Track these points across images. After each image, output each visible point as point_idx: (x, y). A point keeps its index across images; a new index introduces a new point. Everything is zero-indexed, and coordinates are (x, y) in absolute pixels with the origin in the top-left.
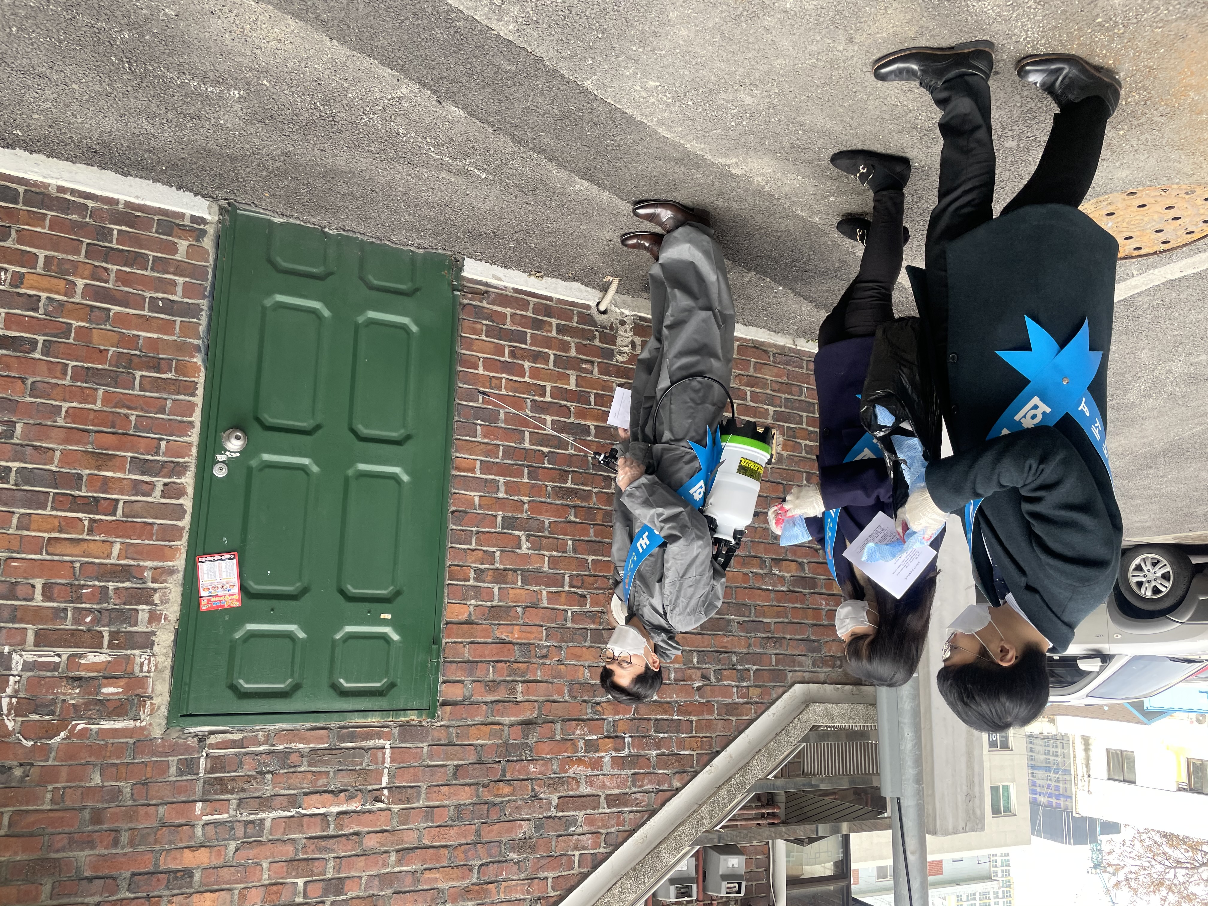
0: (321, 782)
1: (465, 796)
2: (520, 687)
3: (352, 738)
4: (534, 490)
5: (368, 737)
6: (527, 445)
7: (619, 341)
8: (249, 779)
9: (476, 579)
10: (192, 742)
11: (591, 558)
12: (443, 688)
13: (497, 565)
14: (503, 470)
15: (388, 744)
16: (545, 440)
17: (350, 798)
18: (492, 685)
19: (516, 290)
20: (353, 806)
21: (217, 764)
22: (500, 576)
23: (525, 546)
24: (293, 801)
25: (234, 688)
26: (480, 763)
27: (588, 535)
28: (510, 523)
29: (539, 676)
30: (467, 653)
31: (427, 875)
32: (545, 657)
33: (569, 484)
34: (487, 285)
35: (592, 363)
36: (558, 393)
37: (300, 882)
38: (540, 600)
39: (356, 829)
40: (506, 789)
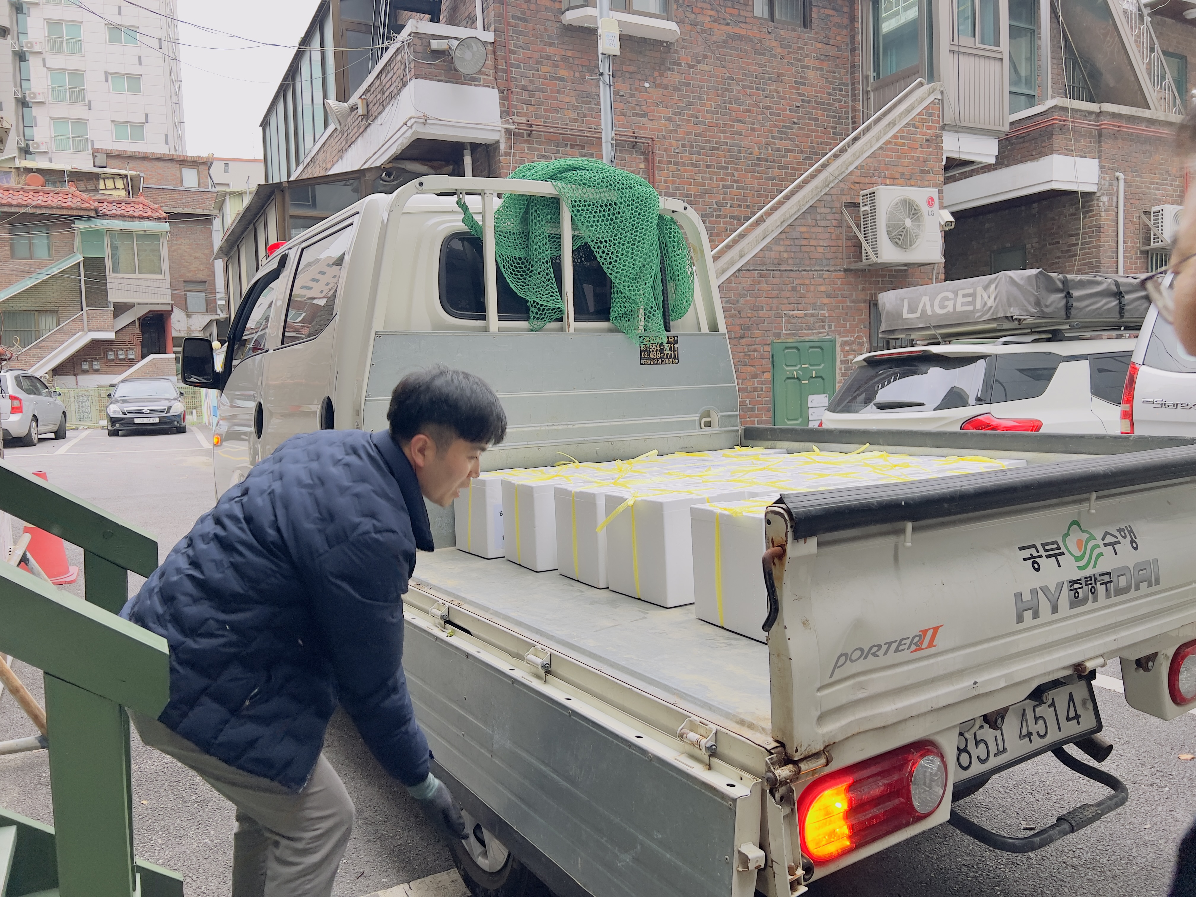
0: (800, 321)
1: (761, 313)
2: (746, 350)
3: (793, 334)
5: (789, 334)
8: (817, 322)
9: (762, 388)
10: (830, 334)
12: (770, 350)
13: (756, 393)
15: (784, 332)
17: (792, 315)
18: (755, 351)
20: (791, 313)
21: (823, 327)
22: (755, 390)
23: (748, 402)
24: (806, 315)
25: (822, 349)
26: (757, 324)
28: (753, 409)
30: (764, 361)
31: (770, 289)
37: (802, 291)
38: (742, 382)
39: (790, 306)
40: (749, 315)
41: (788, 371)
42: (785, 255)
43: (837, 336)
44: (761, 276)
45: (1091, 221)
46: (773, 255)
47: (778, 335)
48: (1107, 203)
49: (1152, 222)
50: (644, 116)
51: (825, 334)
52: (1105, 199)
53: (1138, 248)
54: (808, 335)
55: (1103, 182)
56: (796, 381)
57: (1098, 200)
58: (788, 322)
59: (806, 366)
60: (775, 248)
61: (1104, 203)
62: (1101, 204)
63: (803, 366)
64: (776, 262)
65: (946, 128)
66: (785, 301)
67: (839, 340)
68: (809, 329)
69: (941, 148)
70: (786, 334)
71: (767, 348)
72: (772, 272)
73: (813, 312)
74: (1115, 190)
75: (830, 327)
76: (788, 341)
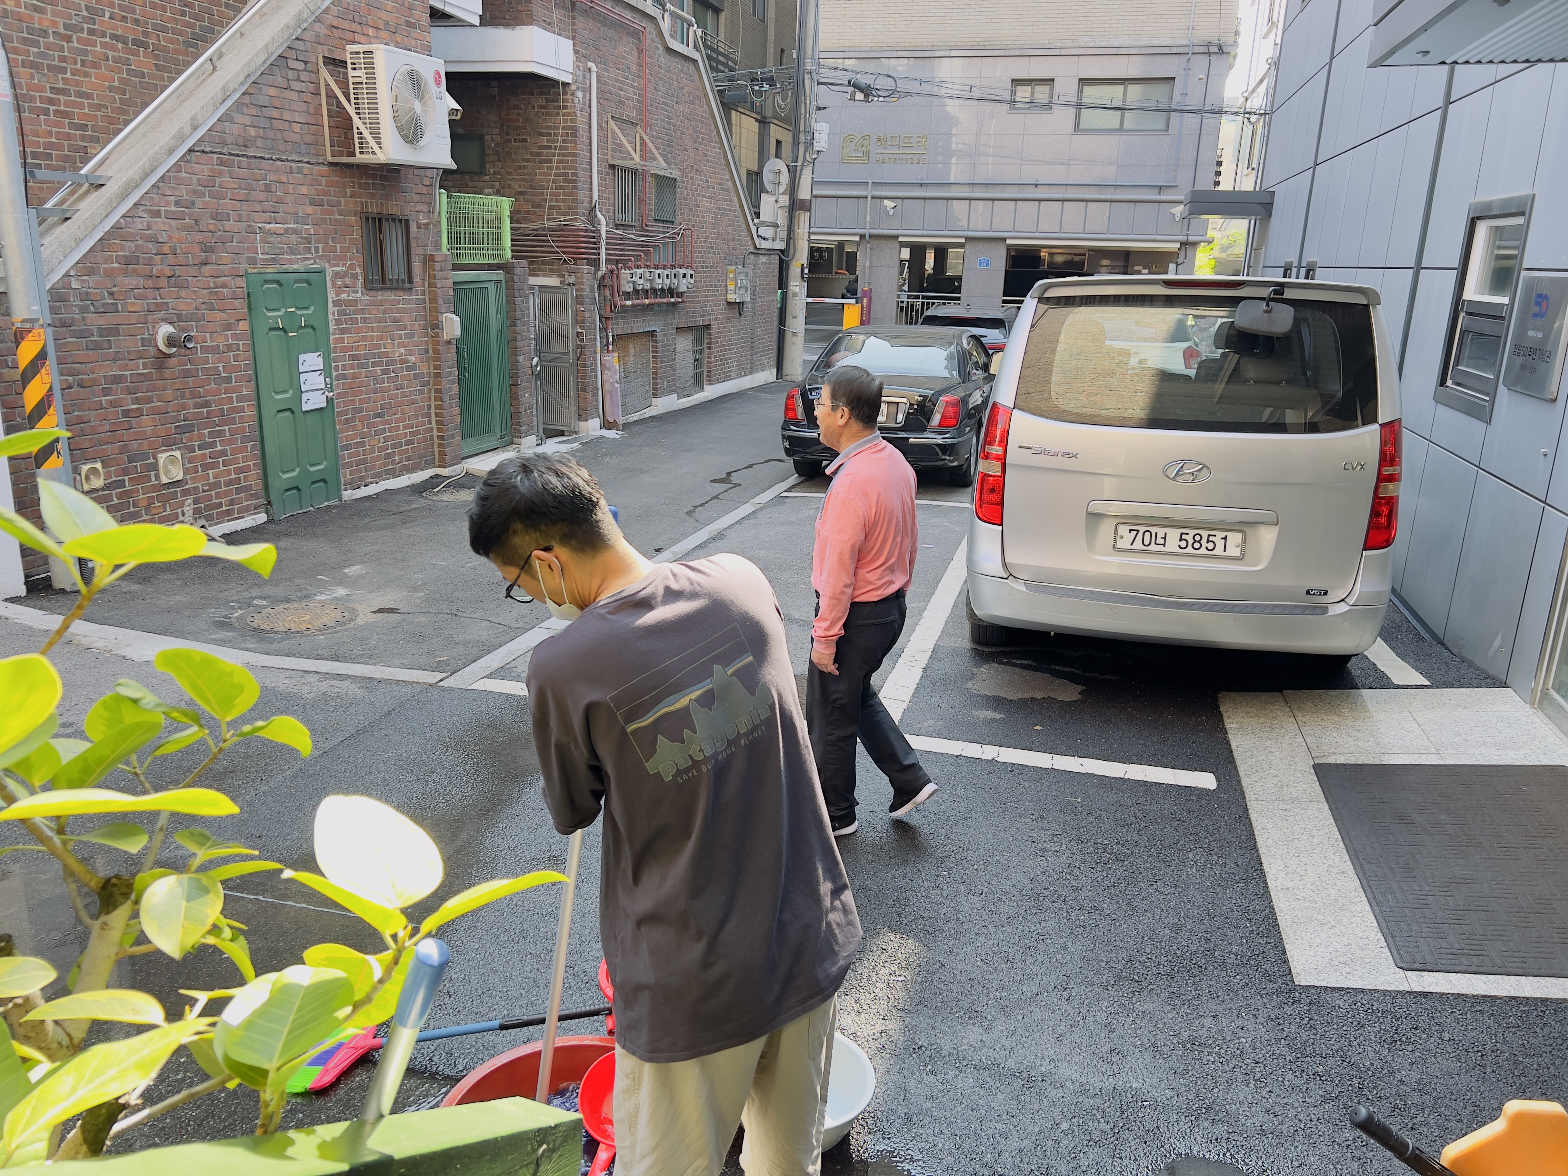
0: (279, 239)
1: (227, 225)
2: (212, 285)
3: (272, 260)
4: (220, 402)
5: (267, 260)
6: (226, 428)
7: (191, 512)
8: (301, 243)
9: (239, 345)
10: (317, 261)
11: (189, 367)
12: (244, 285)
13: (231, 354)
14: (234, 410)
15: (260, 256)
16: (220, 433)
17: (269, 230)
18: (224, 286)
19: (243, 517)
20: (268, 226)
21: (309, 250)
22: (229, 348)
23: (221, 369)
24: (286, 231)
25: (310, 284)
26: (223, 243)
27: (193, 381)
28: (228, 380)
29: (204, 292)
30: (237, 303)
31: (236, 186)
32: (203, 303)
33: (205, 410)
34: (255, 514)
35: (204, 491)
36: (214, 466)
37: (278, 193)
38: (211, 337)
39: (264, 214)
40: (211, 228)
41: (271, 317)
42: (252, 132)
43: (327, 265)
44: (222, 163)
45: (565, 121)
46: (236, 129)
47: (253, 262)
48: (580, 100)
51: (312, 261)
52: (579, 94)
53: (606, 160)
54: (291, 262)
55: (577, 72)
56: (281, 333)
57: (573, 94)
58: (264, 241)
59: (293, 309)
60: (239, 118)
62: (576, 100)
63: (289, 310)
64: (241, 141)
66: (258, 207)
67: (330, 271)
68: (292, 253)
70: (264, 260)
71: (241, 282)
72: (236, 158)
73: (295, 226)
74: (589, 85)
75: (317, 251)
76: (267, 271)
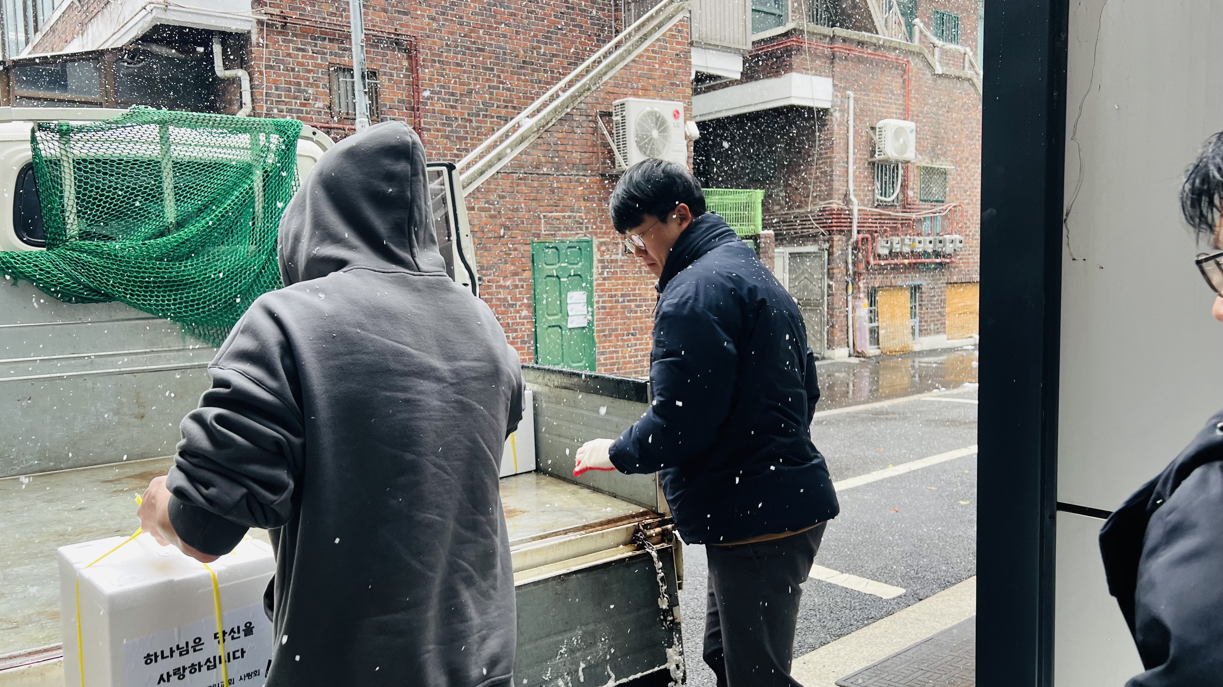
0: (558, 222)
1: (521, 214)
2: (507, 249)
3: (552, 234)
5: (548, 235)
8: (575, 224)
9: (523, 285)
10: (587, 235)
12: (530, 249)
13: (517, 290)
15: (543, 232)
17: (551, 217)
18: (516, 250)
20: (550, 214)
21: (580, 228)
22: (516, 286)
23: (509, 299)
25: (580, 249)
26: (517, 225)
28: (514, 305)
29: (501, 253)
30: (524, 260)
31: (529, 192)
32: (499, 260)
37: (560, 195)
38: (503, 280)
39: (548, 207)
40: (509, 216)
41: (548, 269)
43: (594, 237)
44: (520, 179)
45: (826, 134)
46: (531, 158)
47: (538, 236)
48: (839, 119)
49: (877, 137)
50: (405, 14)
51: (583, 235)
52: (837, 114)
53: (866, 159)
54: (566, 235)
55: (835, 99)
56: (555, 279)
57: (831, 115)
58: (546, 223)
59: (565, 264)
60: (533, 152)
61: (836, 119)
62: (834, 119)
63: (562, 265)
64: (534, 165)
65: (694, 44)
66: (544, 203)
67: (596, 242)
68: (567, 230)
69: (690, 63)
70: (546, 235)
71: (527, 248)
72: (530, 175)
73: (571, 214)
74: (846, 107)
75: (587, 228)
76: (547, 241)
